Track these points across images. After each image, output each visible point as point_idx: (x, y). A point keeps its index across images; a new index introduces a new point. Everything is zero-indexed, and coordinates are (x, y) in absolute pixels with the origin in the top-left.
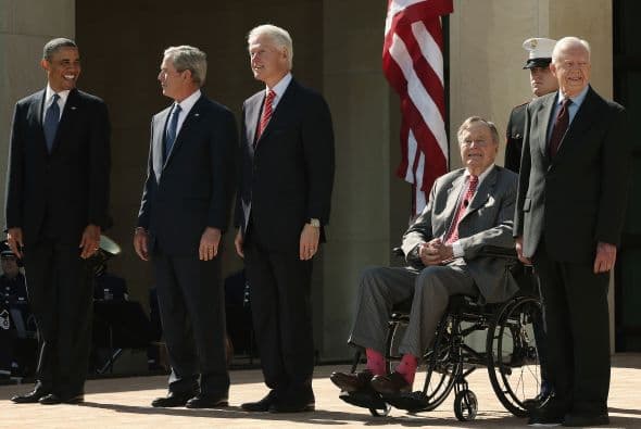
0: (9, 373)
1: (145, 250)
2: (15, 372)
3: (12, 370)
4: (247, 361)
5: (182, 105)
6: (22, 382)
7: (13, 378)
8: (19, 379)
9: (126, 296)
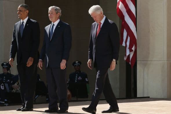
0: (4, 102)
1: (42, 66)
2: (6, 102)
3: (5, 102)
4: (76, 99)
5: (54, 23)
6: (8, 105)
7: (5, 104)
8: (7, 104)
9: (40, 80)
